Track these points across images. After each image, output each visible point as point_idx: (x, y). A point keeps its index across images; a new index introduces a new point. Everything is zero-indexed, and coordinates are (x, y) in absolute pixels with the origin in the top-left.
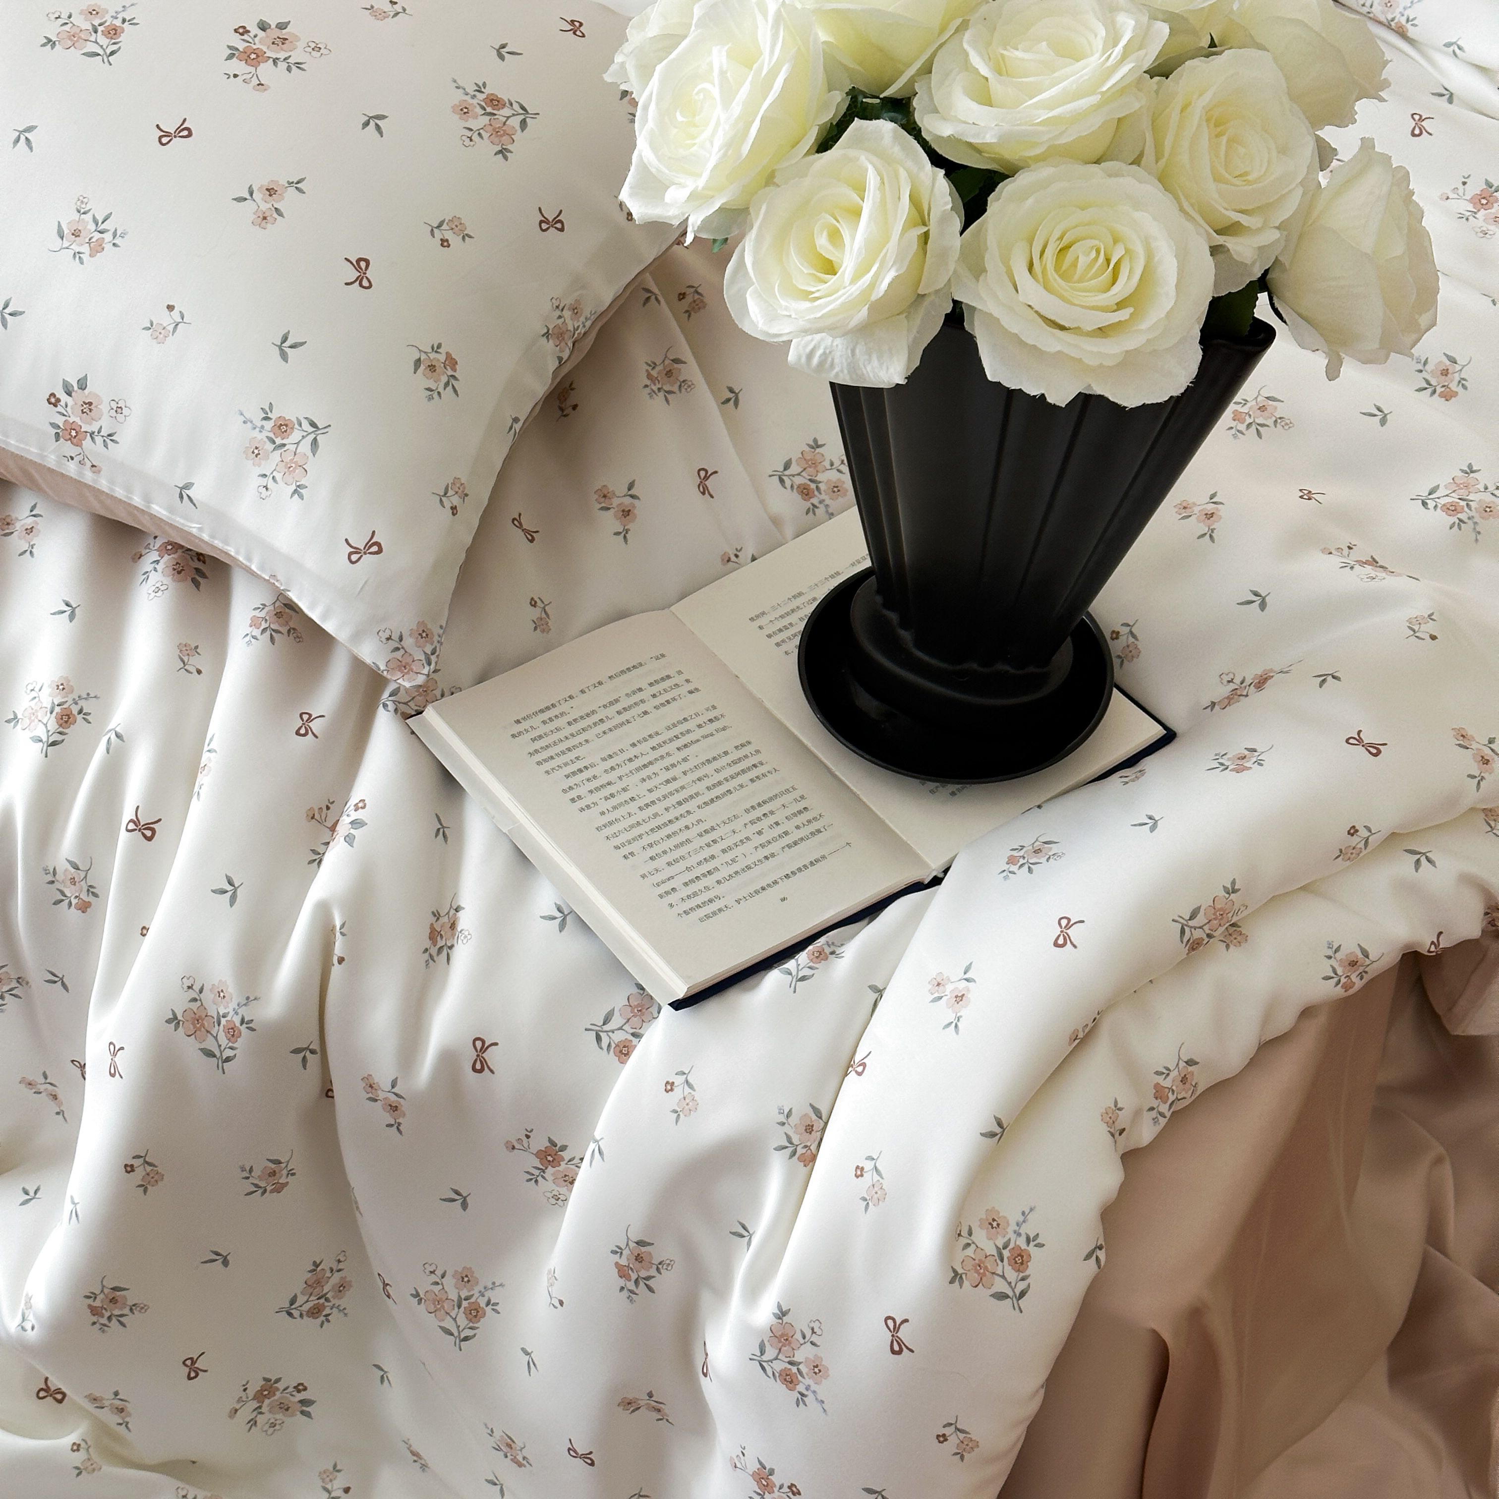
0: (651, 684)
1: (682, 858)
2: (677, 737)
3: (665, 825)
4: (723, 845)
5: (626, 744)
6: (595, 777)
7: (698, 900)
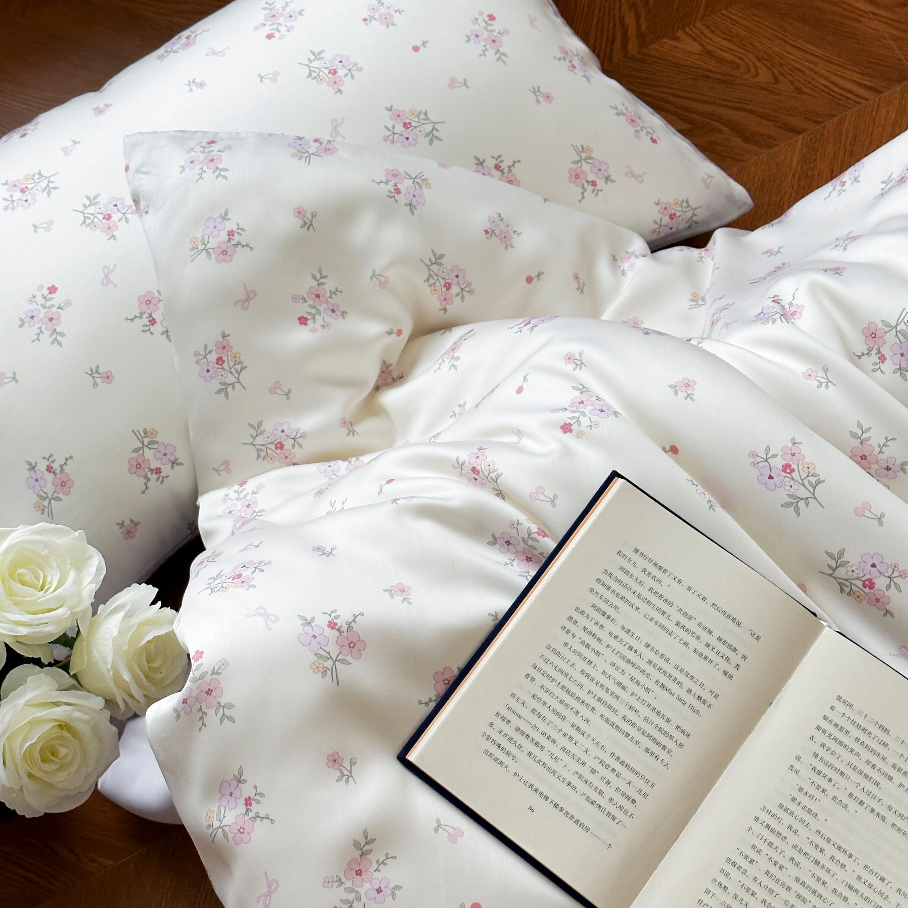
0: (719, 639)
1: (544, 719)
2: (670, 676)
4: (569, 746)
5: (646, 638)
6: (602, 627)
7: (504, 743)
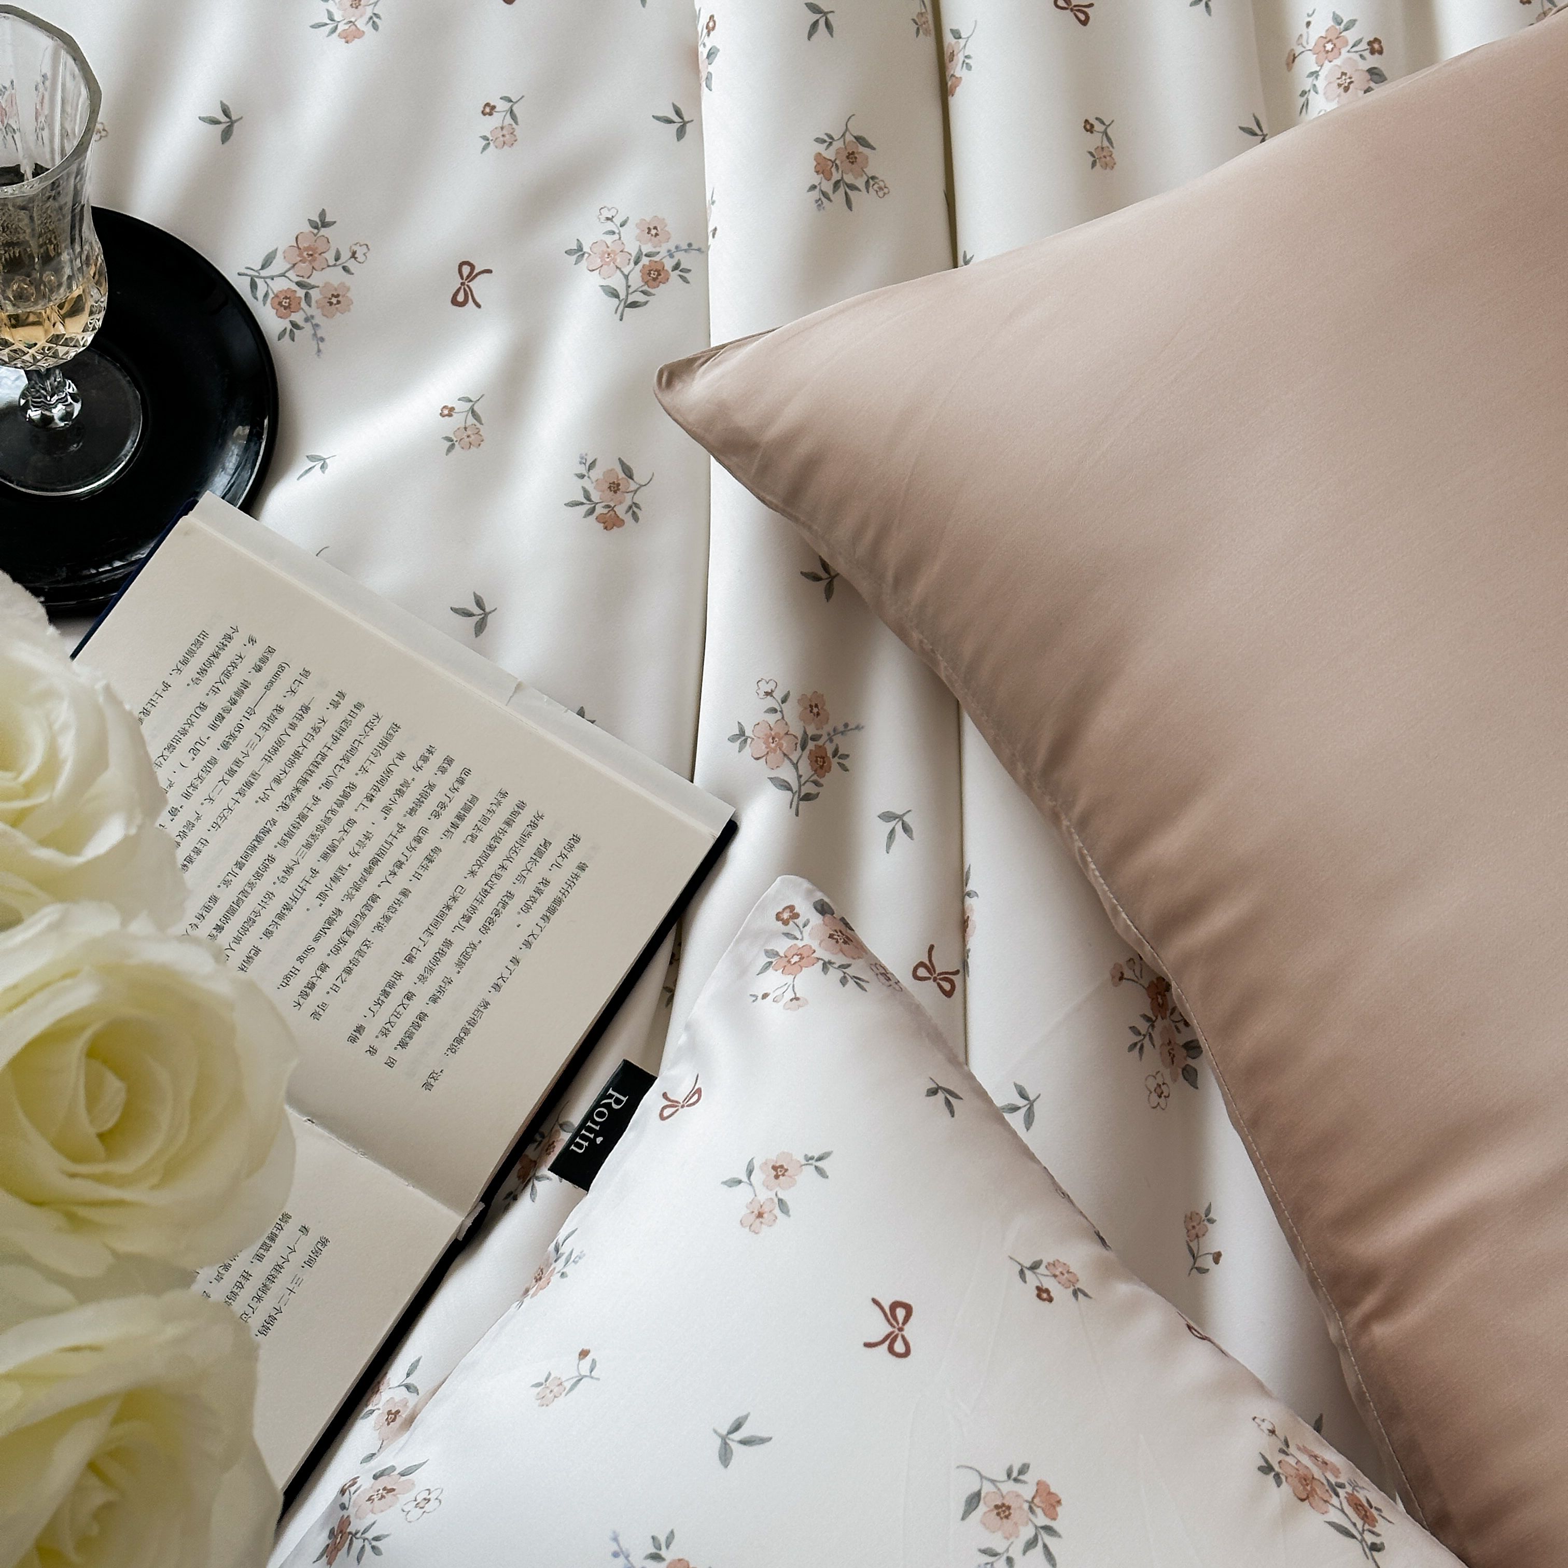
0: (422, 1016)
1: (266, 727)
2: (349, 932)
3: (310, 772)
4: (218, 771)
5: (417, 889)
6: (437, 815)
7: (221, 664)
